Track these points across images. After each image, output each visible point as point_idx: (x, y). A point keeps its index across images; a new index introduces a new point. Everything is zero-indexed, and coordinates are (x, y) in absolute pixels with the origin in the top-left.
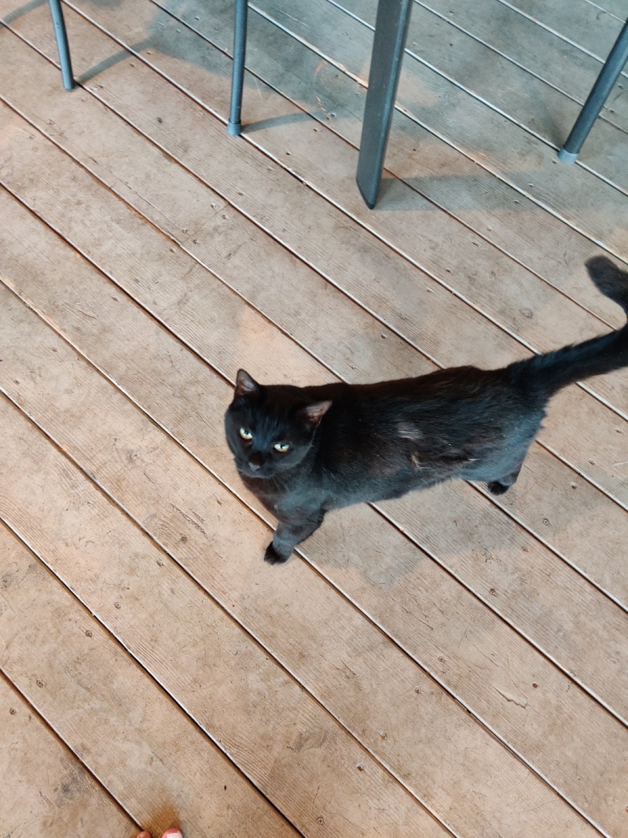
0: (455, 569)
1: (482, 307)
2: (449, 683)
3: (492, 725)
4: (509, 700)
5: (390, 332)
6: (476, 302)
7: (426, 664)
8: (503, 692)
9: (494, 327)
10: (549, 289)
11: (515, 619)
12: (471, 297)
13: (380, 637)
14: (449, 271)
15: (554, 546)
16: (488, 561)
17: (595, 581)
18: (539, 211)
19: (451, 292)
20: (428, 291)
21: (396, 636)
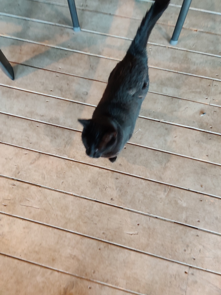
0: (96, 198)
1: (69, 98)
2: (109, 240)
3: (129, 246)
4: (131, 235)
5: (39, 123)
6: (66, 98)
7: (99, 238)
8: (129, 233)
9: (76, 104)
10: (90, 81)
11: (123, 205)
12: (63, 97)
13: (79, 237)
14: (52, 91)
15: (126, 172)
16: (106, 189)
17: (144, 177)
18: (75, 54)
19: (55, 98)
20: (47, 101)
21: (84, 233)
